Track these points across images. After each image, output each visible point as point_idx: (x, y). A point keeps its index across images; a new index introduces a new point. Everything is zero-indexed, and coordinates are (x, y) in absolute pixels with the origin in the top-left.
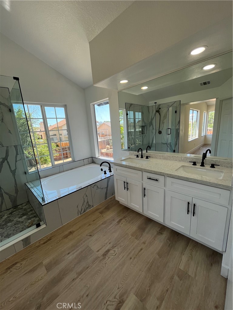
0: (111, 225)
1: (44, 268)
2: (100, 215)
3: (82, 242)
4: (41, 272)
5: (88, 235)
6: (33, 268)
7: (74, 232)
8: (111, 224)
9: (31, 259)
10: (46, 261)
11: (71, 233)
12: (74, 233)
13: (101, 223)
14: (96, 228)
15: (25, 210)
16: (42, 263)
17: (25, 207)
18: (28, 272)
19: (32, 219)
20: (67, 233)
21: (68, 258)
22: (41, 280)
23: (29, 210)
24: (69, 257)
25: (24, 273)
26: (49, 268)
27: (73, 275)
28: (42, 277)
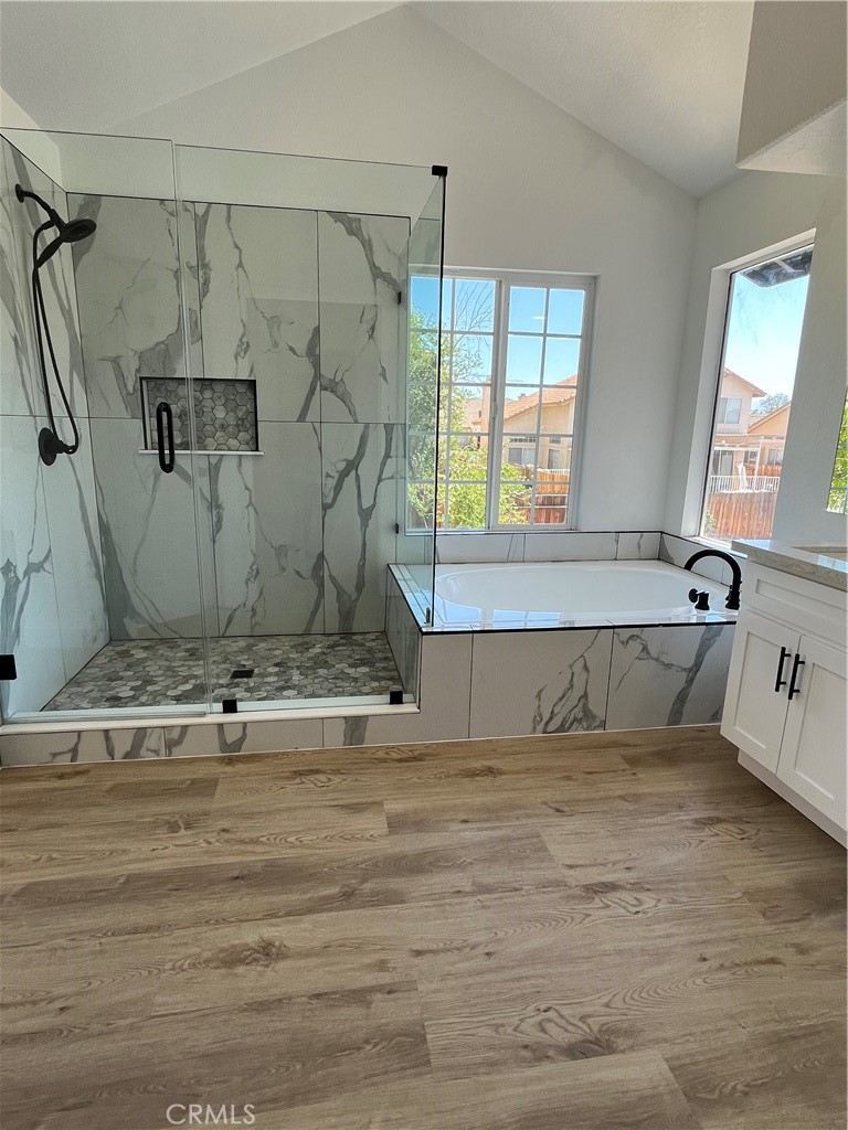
0: (659, 818)
1: (382, 821)
2: (626, 766)
3: (522, 812)
4: (374, 824)
5: (552, 805)
6: (356, 804)
7: (501, 773)
8: (662, 814)
9: (357, 780)
10: (394, 806)
11: (490, 771)
12: (503, 777)
13: (619, 793)
14: (592, 800)
15: (370, 650)
16: (380, 804)
17: (373, 644)
18: (342, 806)
19: (383, 683)
20: (477, 764)
21: (459, 831)
22: (368, 840)
23: (380, 655)
24: (464, 830)
25: (332, 803)
26: (396, 825)
27: (461, 880)
28: (371, 836)
